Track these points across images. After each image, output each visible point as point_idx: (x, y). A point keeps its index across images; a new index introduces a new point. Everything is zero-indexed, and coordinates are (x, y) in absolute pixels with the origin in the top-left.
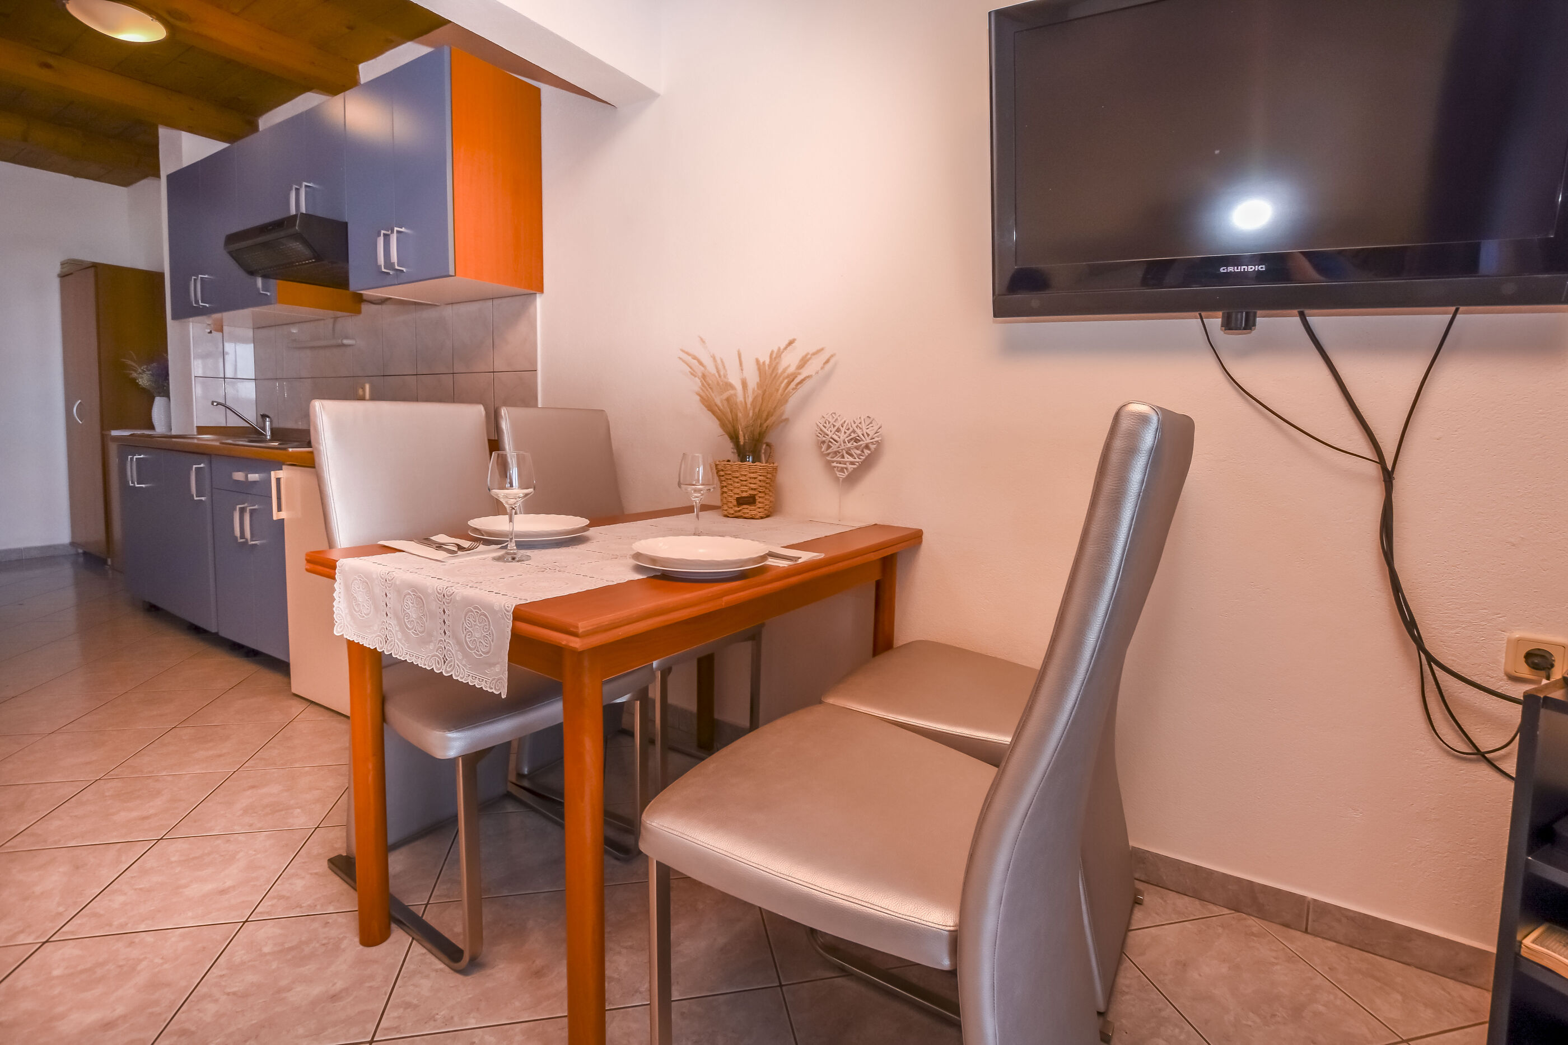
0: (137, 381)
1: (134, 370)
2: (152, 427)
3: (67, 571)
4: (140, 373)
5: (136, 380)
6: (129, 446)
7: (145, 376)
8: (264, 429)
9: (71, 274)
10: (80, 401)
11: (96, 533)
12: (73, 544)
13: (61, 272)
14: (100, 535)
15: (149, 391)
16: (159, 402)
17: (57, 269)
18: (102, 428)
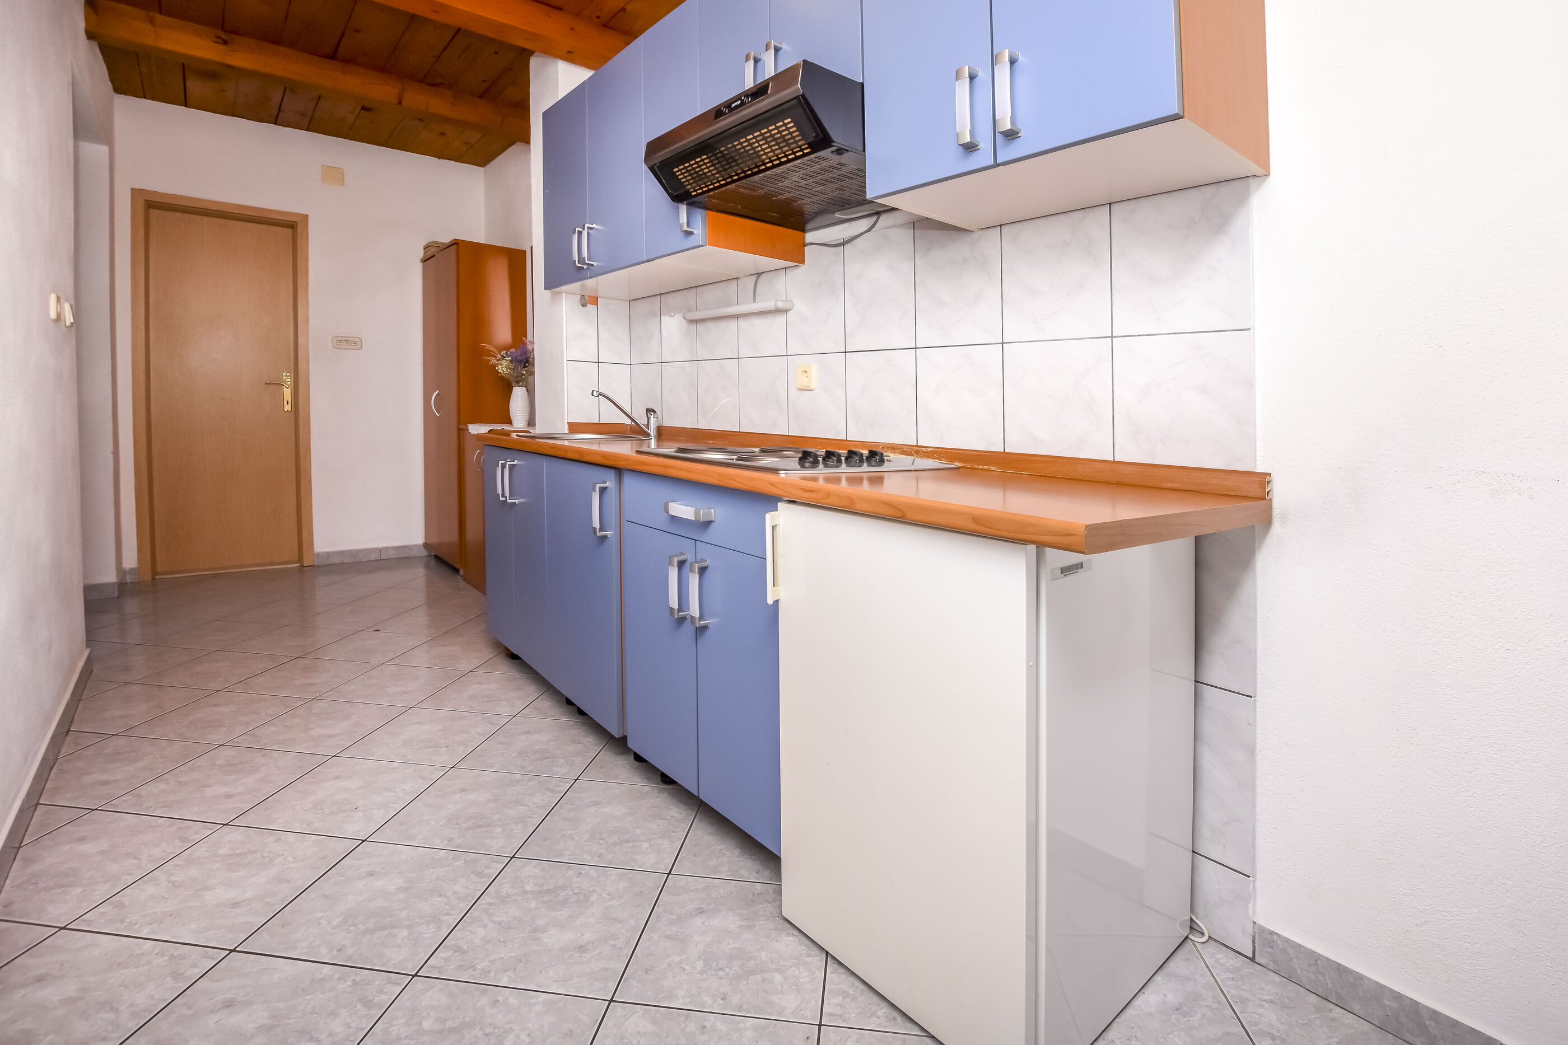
0: (497, 368)
1: (493, 356)
2: (509, 422)
3: (418, 575)
4: (499, 360)
5: (495, 367)
6: (485, 442)
7: (504, 363)
8: (648, 426)
9: (434, 256)
10: (438, 391)
11: (452, 536)
12: (426, 545)
13: (424, 256)
14: (454, 536)
15: (508, 380)
16: (519, 395)
17: (421, 254)
18: (459, 422)
